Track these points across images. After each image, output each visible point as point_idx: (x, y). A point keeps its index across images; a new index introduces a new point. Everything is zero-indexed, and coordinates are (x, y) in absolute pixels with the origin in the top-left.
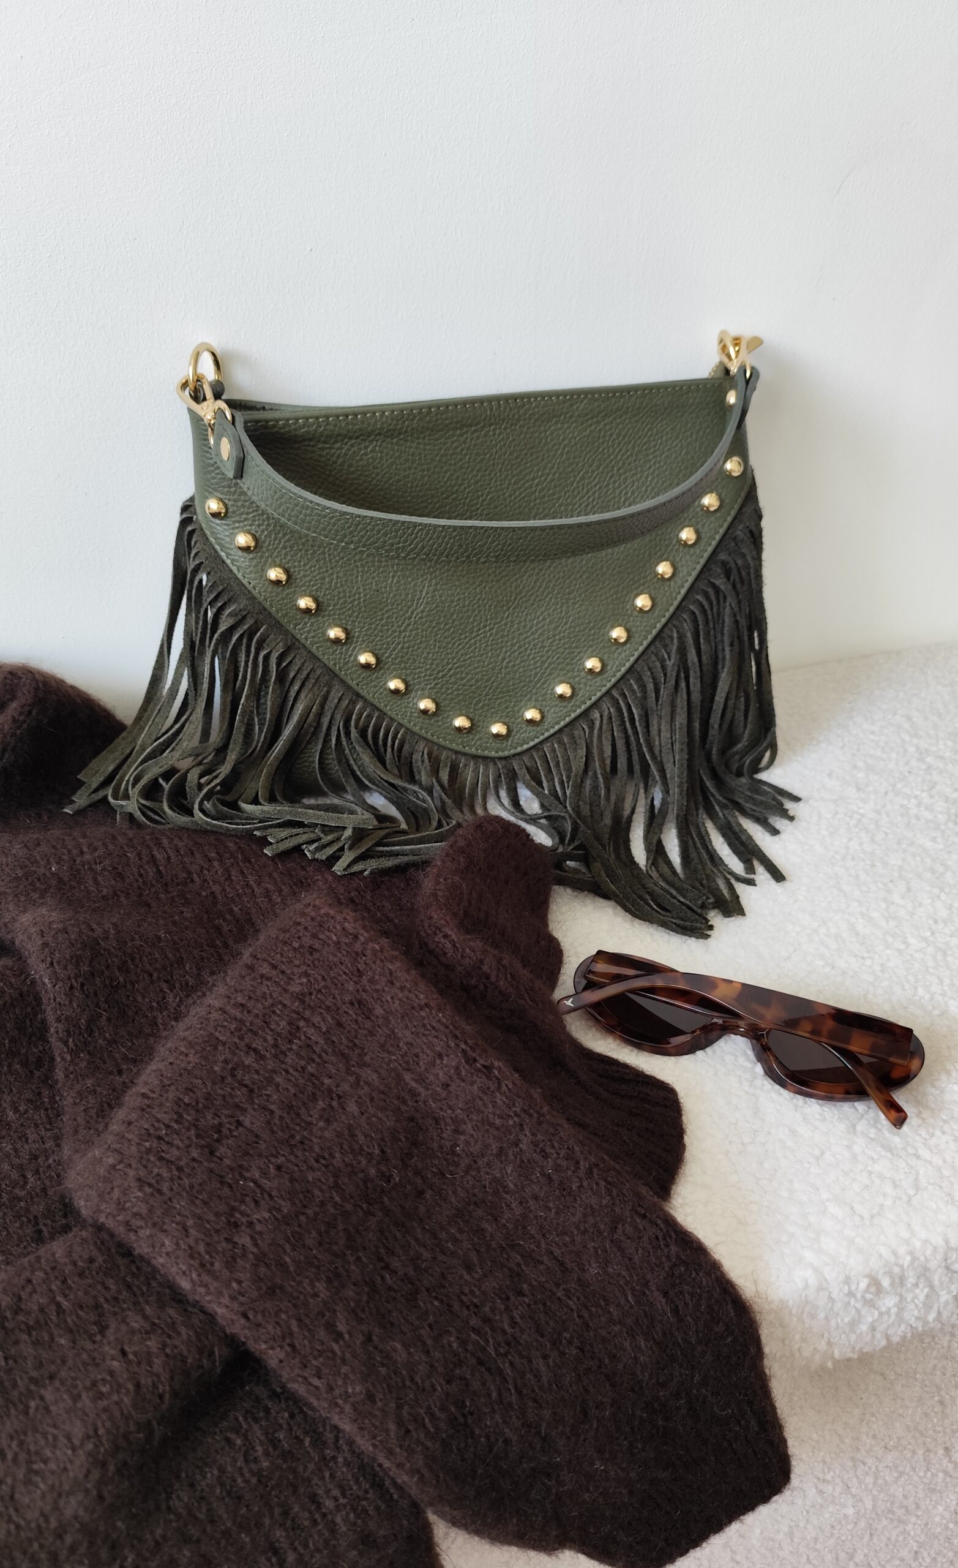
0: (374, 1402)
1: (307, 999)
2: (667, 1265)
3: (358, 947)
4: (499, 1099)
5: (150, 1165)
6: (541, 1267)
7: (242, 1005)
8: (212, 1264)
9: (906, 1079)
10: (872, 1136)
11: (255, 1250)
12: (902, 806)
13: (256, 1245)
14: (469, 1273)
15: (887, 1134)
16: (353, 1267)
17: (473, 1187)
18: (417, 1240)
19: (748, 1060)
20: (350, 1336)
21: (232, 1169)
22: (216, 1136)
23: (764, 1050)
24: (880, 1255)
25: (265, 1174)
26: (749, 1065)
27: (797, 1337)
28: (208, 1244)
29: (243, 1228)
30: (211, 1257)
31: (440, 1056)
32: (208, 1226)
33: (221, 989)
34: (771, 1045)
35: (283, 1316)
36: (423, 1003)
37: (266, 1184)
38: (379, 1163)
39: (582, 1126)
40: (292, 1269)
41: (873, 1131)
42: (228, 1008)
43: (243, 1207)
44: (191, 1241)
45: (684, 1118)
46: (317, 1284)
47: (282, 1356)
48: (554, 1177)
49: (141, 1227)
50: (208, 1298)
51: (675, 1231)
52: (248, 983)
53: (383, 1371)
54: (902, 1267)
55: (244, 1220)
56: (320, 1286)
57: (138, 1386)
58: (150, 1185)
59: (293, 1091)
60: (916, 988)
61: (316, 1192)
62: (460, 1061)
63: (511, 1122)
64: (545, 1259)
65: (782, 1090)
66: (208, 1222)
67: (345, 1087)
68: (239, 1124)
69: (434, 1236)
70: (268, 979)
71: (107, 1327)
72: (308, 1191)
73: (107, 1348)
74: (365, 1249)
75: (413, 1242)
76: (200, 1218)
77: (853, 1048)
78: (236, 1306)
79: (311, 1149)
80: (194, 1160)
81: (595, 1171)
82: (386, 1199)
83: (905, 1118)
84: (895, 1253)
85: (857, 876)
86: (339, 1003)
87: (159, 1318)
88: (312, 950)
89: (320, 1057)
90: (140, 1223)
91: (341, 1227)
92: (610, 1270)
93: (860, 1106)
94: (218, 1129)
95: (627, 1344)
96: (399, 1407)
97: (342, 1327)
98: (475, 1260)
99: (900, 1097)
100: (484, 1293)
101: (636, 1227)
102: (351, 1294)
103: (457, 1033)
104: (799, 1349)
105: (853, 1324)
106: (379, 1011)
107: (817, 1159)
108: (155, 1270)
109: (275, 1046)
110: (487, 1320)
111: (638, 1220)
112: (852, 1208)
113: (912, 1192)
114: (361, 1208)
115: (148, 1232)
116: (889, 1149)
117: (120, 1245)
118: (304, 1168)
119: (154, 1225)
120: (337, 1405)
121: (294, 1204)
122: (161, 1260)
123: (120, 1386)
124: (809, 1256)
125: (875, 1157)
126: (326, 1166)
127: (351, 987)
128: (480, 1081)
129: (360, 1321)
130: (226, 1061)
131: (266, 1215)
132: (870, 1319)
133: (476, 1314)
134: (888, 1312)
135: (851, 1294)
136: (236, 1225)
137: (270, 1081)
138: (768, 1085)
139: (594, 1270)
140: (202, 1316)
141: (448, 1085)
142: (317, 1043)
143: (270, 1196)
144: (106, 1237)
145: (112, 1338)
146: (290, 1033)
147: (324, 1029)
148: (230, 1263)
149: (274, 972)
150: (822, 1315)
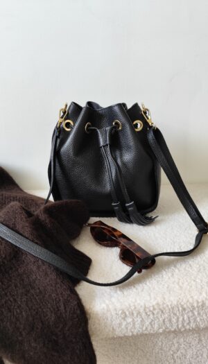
24: (125, 305)
27: (103, 324)
54: (132, 309)
84: (129, 305)
104: (104, 329)
134: (130, 323)
135: (117, 314)
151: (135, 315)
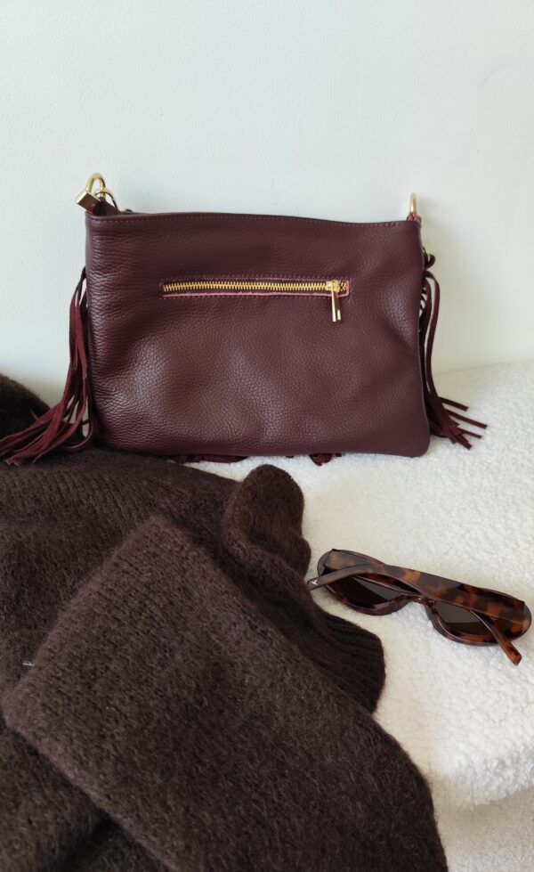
0: (190, 851)
1: (151, 587)
2: (375, 757)
3: (183, 554)
4: (271, 652)
5: (51, 695)
6: (297, 758)
7: (111, 590)
8: (87, 763)
9: (519, 634)
10: (499, 668)
11: (114, 753)
12: (514, 458)
13: (116, 750)
14: (252, 764)
15: (508, 667)
16: (178, 763)
17: (255, 707)
18: (219, 742)
19: (423, 618)
20: (176, 808)
21: (102, 699)
22: (93, 677)
23: (433, 613)
24: (505, 746)
25: (122, 702)
26: (424, 622)
27: (454, 795)
28: (85, 750)
29: (108, 738)
30: (87, 758)
31: (235, 624)
32: (85, 737)
33: (98, 579)
34: (438, 611)
35: (133, 797)
36: (224, 590)
37: (124, 709)
38: (195, 693)
39: (322, 665)
40: (139, 765)
41: (500, 665)
42: (102, 592)
43: (108, 725)
44: (75, 748)
45: (385, 657)
46: (155, 775)
47: (132, 822)
48: (305, 701)
49: (43, 737)
50: (85, 785)
51: (381, 735)
52: (114, 576)
53: (196, 830)
54: (518, 752)
55: (108, 733)
56: (157, 777)
57: (38, 844)
58: (50, 709)
59: (141, 646)
60: (524, 573)
61: (155, 713)
62: (247, 629)
63: (279, 666)
64: (299, 753)
65: (444, 638)
66: (86, 734)
67: (175, 644)
68: (107, 668)
69: (230, 739)
70: (128, 573)
71: (20, 803)
72: (151, 713)
73: (19, 818)
74: (185, 750)
75: (216, 744)
76: (80, 732)
77: (488, 614)
78: (102, 790)
79: (152, 685)
80: (78, 693)
81: (331, 697)
82: (199, 717)
83: (520, 659)
84: (514, 744)
85: (487, 502)
86: (171, 589)
87: (53, 797)
88: (155, 555)
89: (159, 624)
90: (43, 734)
91: (170, 737)
92: (340, 760)
93: (492, 649)
94: (94, 672)
95: (350, 807)
96: (206, 854)
97: (170, 803)
98: (256, 755)
99: (516, 644)
100: (261, 776)
101: (356, 733)
102: (176, 781)
103: (245, 609)
104: (454, 802)
105: (487, 787)
106: (196, 595)
107: (466, 683)
108: (51, 766)
109: (131, 617)
110: (262, 794)
111: (358, 728)
112: (488, 715)
113: (524, 705)
114: (183, 723)
115: (47, 740)
116: (510, 677)
117: (30, 747)
118: (147, 698)
119: (52, 735)
120: (167, 853)
121: (140, 722)
122: (55, 759)
123: (26, 844)
124: (462, 746)
125: (502, 682)
126: (161, 696)
127: (179, 579)
128: (261, 641)
129: (181, 797)
130: (100, 627)
131: (123, 730)
132: (497, 783)
133: (256, 790)
134: (509, 779)
135: (487, 770)
136: (104, 737)
137: (127, 640)
138: (436, 635)
139: (329, 760)
140: (80, 796)
141: (239, 642)
142: (156, 615)
143: (126, 717)
144: (21, 741)
145: (23, 811)
146: (140, 608)
147: (161, 606)
148: (99, 763)
149: (131, 569)
150: (469, 782)
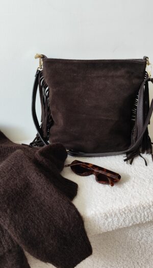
0: (11, 224)
1: (14, 165)
20: (9, 213)
24: (106, 210)
27: (93, 225)
31: (33, 173)
36: (31, 165)
38: (20, 189)
54: (111, 212)
59: (9, 177)
61: (8, 192)
84: (109, 209)
112: (103, 202)
125: (109, 195)
132: (107, 223)
134: (110, 222)
135: (102, 217)
151: (113, 215)
